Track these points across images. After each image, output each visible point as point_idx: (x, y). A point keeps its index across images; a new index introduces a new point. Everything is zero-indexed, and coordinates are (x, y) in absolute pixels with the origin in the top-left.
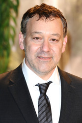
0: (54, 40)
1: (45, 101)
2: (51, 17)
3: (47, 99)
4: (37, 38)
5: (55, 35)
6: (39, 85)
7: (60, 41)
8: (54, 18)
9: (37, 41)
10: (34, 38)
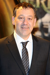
0: (29, 19)
1: (25, 51)
2: (28, 7)
3: (26, 50)
4: (21, 18)
5: (30, 16)
6: (23, 43)
7: (33, 20)
8: (29, 8)
9: (21, 19)
10: (20, 18)
